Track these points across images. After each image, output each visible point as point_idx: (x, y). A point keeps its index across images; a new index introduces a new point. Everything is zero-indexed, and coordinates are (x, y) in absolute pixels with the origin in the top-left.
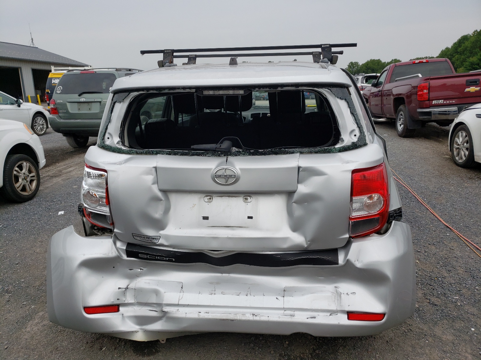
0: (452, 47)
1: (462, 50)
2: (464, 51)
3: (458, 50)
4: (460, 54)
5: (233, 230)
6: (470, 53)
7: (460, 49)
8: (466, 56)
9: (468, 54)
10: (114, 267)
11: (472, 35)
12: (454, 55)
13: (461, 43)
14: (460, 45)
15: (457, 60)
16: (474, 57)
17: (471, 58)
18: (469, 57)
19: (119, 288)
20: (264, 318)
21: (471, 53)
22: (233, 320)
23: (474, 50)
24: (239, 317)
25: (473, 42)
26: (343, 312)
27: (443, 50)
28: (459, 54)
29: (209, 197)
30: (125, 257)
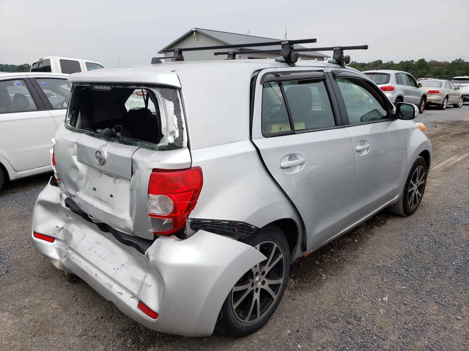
5: (102, 203)
10: (57, 211)
19: (57, 227)
20: (98, 280)
22: (86, 273)
24: (89, 273)
29: (100, 173)
30: (64, 205)
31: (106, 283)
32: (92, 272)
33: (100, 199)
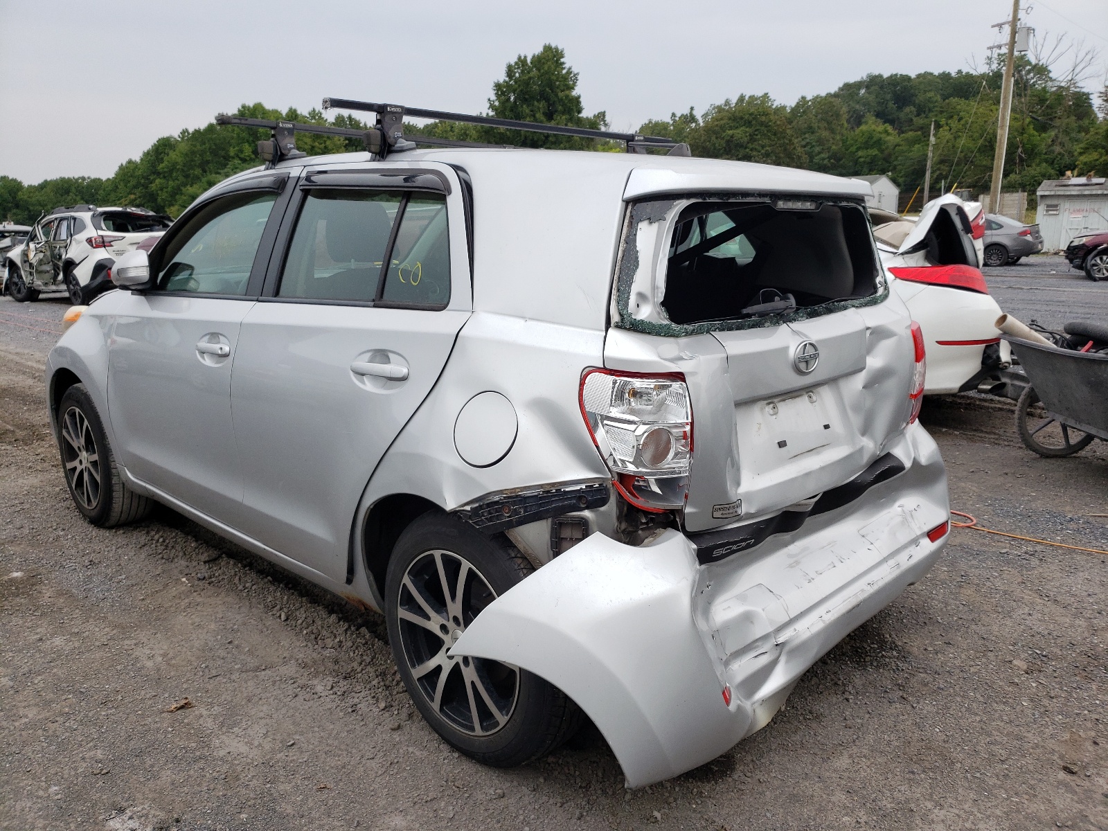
0: (142, 160)
1: (165, 170)
2: (171, 171)
3: (158, 168)
4: (164, 177)
6: (184, 176)
7: (161, 166)
8: (176, 182)
9: (181, 178)
11: (179, 139)
12: (152, 178)
13: (162, 153)
14: (160, 157)
15: (162, 189)
16: (195, 186)
17: (188, 187)
18: (185, 185)
20: (881, 584)
21: (187, 176)
22: (858, 605)
23: (191, 172)
24: (861, 597)
25: (186, 154)
26: (922, 535)
27: (122, 165)
28: (162, 176)
31: (890, 573)
32: (863, 590)
33: (809, 451)
